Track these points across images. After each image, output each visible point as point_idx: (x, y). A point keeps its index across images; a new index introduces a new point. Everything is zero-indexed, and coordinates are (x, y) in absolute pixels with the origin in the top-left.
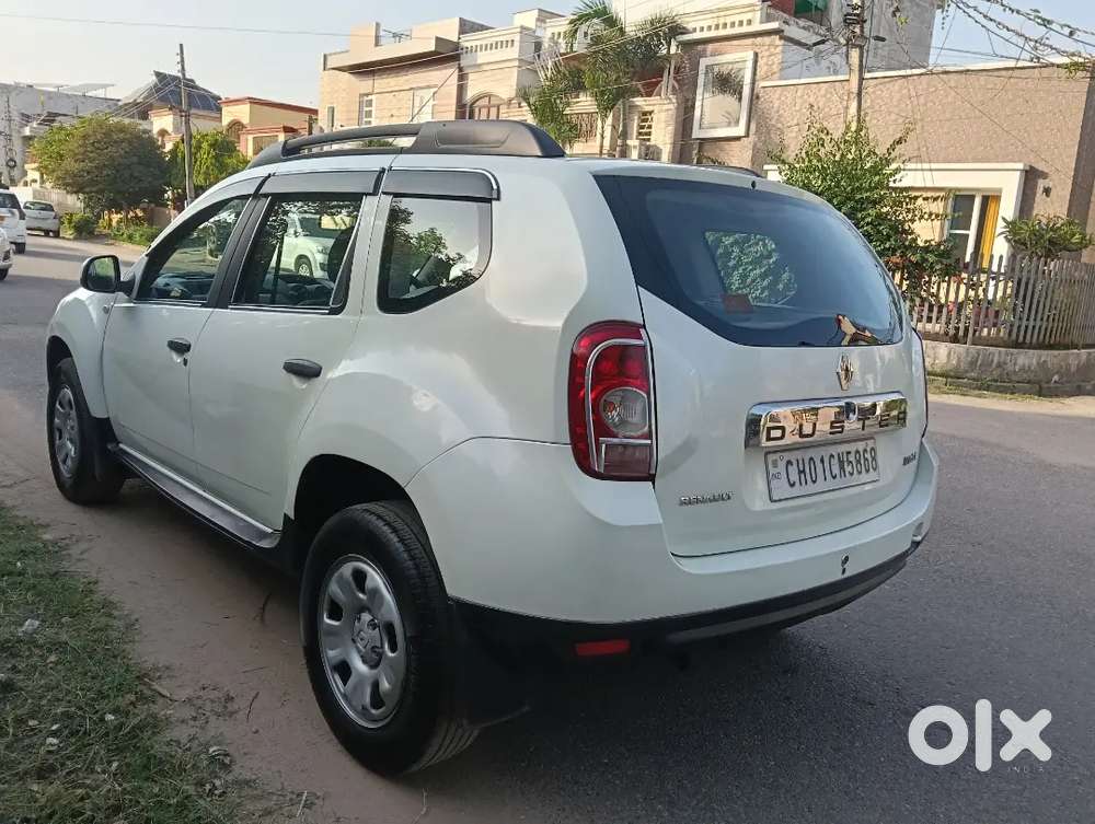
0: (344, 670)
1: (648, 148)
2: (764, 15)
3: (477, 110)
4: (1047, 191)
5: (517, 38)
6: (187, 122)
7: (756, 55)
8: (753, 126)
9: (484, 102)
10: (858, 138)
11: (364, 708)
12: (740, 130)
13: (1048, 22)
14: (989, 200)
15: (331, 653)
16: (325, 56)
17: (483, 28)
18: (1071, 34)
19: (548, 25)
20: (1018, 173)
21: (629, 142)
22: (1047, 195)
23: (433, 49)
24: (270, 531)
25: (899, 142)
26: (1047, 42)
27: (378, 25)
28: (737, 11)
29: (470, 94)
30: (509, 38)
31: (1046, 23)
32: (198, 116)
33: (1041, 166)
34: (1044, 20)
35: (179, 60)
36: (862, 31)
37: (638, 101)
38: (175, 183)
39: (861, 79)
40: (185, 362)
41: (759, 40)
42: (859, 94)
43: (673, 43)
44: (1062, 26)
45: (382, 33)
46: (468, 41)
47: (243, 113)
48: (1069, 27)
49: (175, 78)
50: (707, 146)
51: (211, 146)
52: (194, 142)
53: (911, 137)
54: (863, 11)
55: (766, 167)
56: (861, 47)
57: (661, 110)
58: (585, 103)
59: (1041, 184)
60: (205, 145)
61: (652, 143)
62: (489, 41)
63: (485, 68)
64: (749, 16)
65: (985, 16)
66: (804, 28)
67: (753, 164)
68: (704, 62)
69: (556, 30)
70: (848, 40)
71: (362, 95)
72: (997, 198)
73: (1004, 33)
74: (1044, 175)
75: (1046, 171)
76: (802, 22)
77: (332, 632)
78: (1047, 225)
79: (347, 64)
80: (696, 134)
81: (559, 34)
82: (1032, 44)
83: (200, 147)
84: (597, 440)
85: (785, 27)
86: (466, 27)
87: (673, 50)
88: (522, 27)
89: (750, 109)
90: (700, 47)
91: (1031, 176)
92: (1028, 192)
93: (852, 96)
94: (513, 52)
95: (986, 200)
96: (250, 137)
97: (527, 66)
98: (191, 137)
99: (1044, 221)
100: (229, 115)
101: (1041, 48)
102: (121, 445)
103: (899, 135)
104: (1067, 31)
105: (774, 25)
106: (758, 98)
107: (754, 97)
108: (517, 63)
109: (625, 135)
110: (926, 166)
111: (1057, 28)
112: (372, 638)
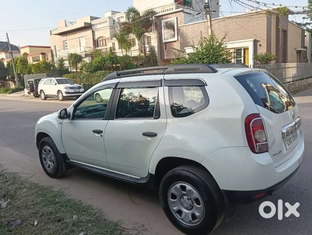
0: (180, 212)
1: (151, 46)
2: (176, 7)
3: (99, 41)
4: (260, 45)
5: (108, 20)
6: (12, 55)
7: (177, 18)
8: (179, 37)
9: (101, 39)
10: (212, 38)
11: (190, 221)
12: (175, 39)
13: (259, 2)
14: (246, 49)
15: (175, 208)
16: (50, 31)
17: (97, 18)
18: (265, 5)
19: (116, 15)
20: (252, 41)
21: (145, 46)
22: (261, 46)
23: (84, 26)
24: (140, 178)
25: (224, 38)
26: (259, 8)
27: (65, 20)
28: (169, 6)
29: (96, 37)
30: (106, 20)
31: (258, 3)
32: (15, 53)
33: (258, 39)
34: (257, 2)
35: (7, 38)
36: (209, 10)
37: (146, 34)
38: (11, 74)
39: (211, 22)
40: (101, 136)
41: (177, 14)
42: (211, 26)
43: (153, 17)
44: (263, 3)
45: (67, 23)
46: (93, 22)
47: (27, 50)
48: (264, 3)
49: (6, 43)
50: (167, 44)
51: (20, 61)
52: (15, 61)
53: (227, 36)
54: (209, 5)
55: (185, 48)
56: (209, 14)
57: (153, 36)
58: (132, 36)
59: (259, 44)
60: (18, 62)
61: (152, 45)
62: (100, 22)
63: (100, 29)
64: (172, 7)
65: (242, 3)
66: (187, 9)
67: (181, 48)
68: (163, 21)
69: (119, 16)
70: (206, 12)
71: (63, 42)
72: (248, 49)
73: (247, 6)
74: (259, 41)
75: (259, 40)
76: (186, 7)
77: (173, 203)
78: (265, 55)
79: (58, 33)
80: (164, 41)
81: (120, 17)
82: (255, 9)
83: (17, 62)
84: (256, 144)
85: (184, 9)
86: (92, 18)
87: (154, 18)
88: (109, 17)
89: (178, 33)
90: (161, 17)
91: (255, 42)
92: (255, 46)
93: (209, 27)
94: (107, 24)
95: (244, 50)
96: (31, 57)
97: (112, 27)
98: (14, 59)
99: (264, 54)
100: (22, 51)
101: (258, 9)
102: (71, 160)
103: (224, 37)
104: (264, 4)
105: (181, 9)
106: (179, 29)
107: (178, 30)
108: (109, 27)
109: (144, 44)
110: (231, 42)
111: (261, 4)
112: (189, 203)
